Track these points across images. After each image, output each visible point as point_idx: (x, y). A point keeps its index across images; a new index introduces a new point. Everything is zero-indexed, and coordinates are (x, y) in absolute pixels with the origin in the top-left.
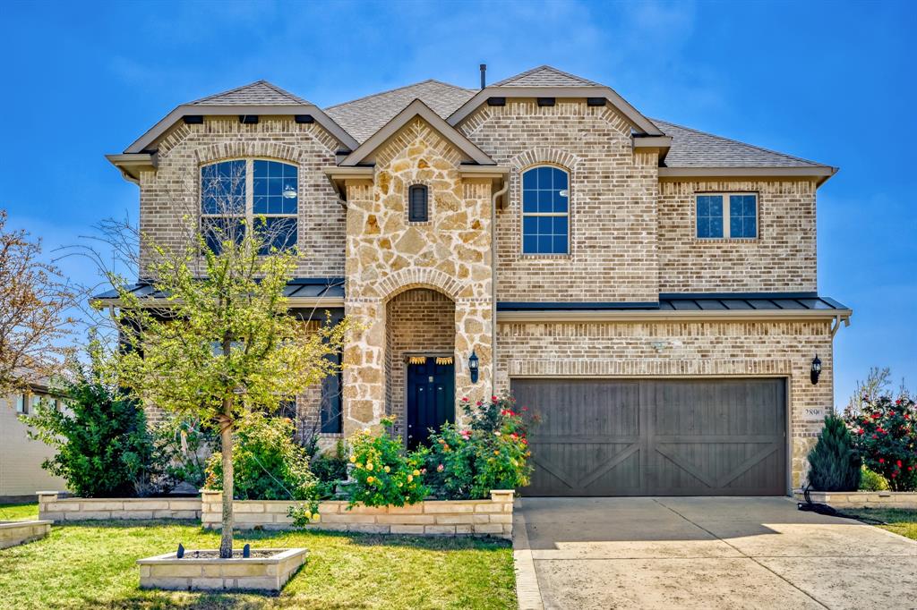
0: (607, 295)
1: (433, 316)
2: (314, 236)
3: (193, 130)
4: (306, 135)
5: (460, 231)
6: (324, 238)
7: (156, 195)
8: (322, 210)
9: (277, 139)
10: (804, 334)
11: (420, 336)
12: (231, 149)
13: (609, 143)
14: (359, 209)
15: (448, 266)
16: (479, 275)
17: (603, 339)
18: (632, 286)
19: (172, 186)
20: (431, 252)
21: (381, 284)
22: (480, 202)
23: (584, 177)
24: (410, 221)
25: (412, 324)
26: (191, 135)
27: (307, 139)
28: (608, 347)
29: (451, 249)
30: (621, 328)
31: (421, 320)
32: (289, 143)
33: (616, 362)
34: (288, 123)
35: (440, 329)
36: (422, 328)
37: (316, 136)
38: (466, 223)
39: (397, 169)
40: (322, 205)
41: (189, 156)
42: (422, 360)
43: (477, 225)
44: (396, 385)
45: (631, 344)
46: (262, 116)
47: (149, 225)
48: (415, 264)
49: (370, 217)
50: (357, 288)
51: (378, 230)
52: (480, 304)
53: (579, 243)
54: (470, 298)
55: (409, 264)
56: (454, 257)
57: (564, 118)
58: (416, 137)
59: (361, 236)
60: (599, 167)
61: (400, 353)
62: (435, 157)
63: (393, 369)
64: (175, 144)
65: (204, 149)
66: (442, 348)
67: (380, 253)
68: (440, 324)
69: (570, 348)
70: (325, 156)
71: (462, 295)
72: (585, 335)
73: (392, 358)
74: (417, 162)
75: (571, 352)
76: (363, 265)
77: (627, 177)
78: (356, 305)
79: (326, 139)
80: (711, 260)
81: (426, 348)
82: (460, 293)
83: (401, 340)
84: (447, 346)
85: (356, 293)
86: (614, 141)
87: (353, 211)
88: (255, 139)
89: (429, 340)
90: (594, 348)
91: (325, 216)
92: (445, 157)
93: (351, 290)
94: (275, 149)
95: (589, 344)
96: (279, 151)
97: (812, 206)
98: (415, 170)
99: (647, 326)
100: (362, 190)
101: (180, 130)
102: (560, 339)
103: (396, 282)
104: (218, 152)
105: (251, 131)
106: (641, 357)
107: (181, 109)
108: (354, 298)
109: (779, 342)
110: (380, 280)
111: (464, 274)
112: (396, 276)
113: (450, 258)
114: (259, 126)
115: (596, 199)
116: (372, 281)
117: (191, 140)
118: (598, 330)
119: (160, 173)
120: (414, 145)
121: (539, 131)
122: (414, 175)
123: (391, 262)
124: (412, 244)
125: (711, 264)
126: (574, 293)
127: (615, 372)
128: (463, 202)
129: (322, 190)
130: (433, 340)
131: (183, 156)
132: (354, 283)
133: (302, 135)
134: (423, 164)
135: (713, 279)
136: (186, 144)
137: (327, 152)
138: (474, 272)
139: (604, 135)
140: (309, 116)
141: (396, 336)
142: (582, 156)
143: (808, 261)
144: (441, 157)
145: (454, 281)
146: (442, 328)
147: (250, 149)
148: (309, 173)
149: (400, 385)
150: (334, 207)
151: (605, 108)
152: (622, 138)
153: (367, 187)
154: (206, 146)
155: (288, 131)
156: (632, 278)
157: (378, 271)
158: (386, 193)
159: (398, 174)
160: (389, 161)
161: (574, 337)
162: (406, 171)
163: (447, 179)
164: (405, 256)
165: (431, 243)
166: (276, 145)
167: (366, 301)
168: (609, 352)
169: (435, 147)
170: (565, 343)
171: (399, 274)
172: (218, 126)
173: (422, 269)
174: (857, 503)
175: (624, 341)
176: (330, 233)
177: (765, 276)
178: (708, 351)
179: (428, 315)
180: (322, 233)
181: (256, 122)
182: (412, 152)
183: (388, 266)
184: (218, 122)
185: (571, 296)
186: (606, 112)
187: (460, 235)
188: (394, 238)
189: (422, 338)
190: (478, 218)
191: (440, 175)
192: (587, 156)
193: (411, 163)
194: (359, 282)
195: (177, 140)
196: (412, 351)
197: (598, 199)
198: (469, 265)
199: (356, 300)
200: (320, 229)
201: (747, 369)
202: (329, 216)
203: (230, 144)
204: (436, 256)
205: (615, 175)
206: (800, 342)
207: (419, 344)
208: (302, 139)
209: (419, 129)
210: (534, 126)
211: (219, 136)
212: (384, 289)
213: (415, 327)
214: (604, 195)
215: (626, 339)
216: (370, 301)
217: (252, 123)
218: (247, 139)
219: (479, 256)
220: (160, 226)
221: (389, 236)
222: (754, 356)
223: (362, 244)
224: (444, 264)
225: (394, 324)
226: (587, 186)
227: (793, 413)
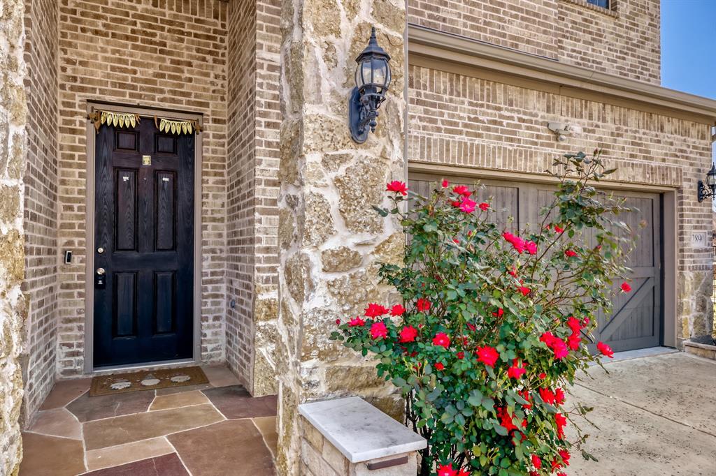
0: (493, 33)
1: (154, 35)
10: (692, 137)
11: (125, 71)
17: (488, 107)
18: (527, 27)
25: (108, 43)
28: (495, 122)
30: (514, 92)
31: (127, 38)
33: (505, 149)
35: (168, 63)
36: (131, 55)
42: (130, 120)
44: (70, 166)
45: (524, 121)
61: (78, 98)
63: (62, 130)
66: (173, 101)
68: (169, 53)
69: (442, 114)
72: (464, 96)
73: (60, 107)
75: (443, 122)
80: (572, 28)
81: (140, 96)
83: (81, 72)
84: (184, 99)
89: (146, 81)
90: (476, 120)
95: (469, 111)
99: (544, 95)
102: (426, 96)
106: (536, 144)
109: (672, 144)
118: (482, 90)
125: (572, 33)
126: (448, 16)
127: (504, 165)
130: (154, 82)
135: (574, 54)
141: (68, 61)
143: (654, 54)
146: (173, 62)
149: (80, 166)
156: (528, 12)
161: (447, 97)
168: (496, 130)
170: (434, 105)
175: (515, 115)
177: (620, 63)
178: (608, 146)
179: (145, 33)
185: (444, 20)
189: (130, 76)
196: (108, 98)
201: (645, 177)
206: (689, 146)
207: (122, 86)
213: (114, 52)
215: (518, 112)
222: (651, 159)
225: (64, 35)
227: (682, 239)
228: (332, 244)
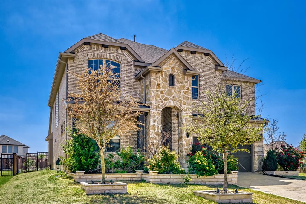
2: (126, 87)
3: (86, 47)
4: (123, 54)
5: (183, 90)
6: (129, 88)
7: (74, 68)
8: (128, 79)
9: (114, 54)
12: (99, 55)
13: (209, 67)
14: (154, 80)
15: (180, 101)
16: (189, 104)
19: (79, 66)
20: (175, 96)
21: (161, 105)
22: (189, 82)
23: (203, 77)
24: (169, 86)
26: (86, 49)
27: (123, 55)
29: (181, 96)
32: (118, 56)
34: (117, 49)
37: (126, 55)
38: (185, 88)
39: (165, 69)
40: (128, 77)
41: (85, 56)
43: (188, 89)
46: (109, 45)
47: (71, 79)
48: (171, 100)
49: (157, 83)
50: (154, 106)
51: (160, 88)
52: (189, 114)
53: (202, 96)
54: (186, 111)
55: (169, 100)
56: (182, 98)
57: (197, 58)
58: (171, 59)
59: (155, 89)
60: (207, 74)
62: (176, 67)
64: (80, 51)
65: (90, 54)
67: (161, 95)
70: (129, 61)
71: (184, 110)
74: (171, 68)
76: (156, 99)
77: (214, 78)
78: (154, 111)
79: (129, 56)
82: (183, 109)
85: (153, 107)
86: (211, 67)
87: (152, 81)
88: (107, 53)
91: (129, 81)
92: (179, 67)
93: (152, 106)
94: (113, 57)
96: (115, 58)
97: (254, 91)
98: (170, 70)
100: (155, 74)
101: (82, 47)
103: (165, 105)
104: (95, 56)
105: (106, 50)
107: (84, 39)
108: (153, 109)
110: (161, 104)
111: (185, 104)
112: (165, 103)
113: (181, 99)
114: (108, 49)
115: (206, 83)
116: (158, 104)
117: (86, 50)
119: (75, 61)
120: (170, 62)
121: (191, 61)
122: (170, 72)
123: (164, 98)
124: (170, 93)
128: (184, 81)
129: (128, 72)
131: (83, 56)
132: (153, 105)
133: (122, 53)
134: (173, 68)
136: (84, 52)
137: (130, 60)
138: (187, 103)
139: (208, 64)
140: (126, 48)
142: (203, 70)
143: (253, 106)
144: (178, 67)
145: (182, 106)
147: (105, 56)
148: (124, 66)
150: (132, 78)
151: (208, 57)
152: (213, 66)
153: (157, 74)
154: (91, 53)
155: (117, 51)
157: (160, 101)
158: (162, 76)
159: (165, 71)
160: (163, 66)
162: (168, 70)
163: (179, 74)
164: (168, 97)
165: (175, 93)
166: (114, 56)
167: (157, 110)
169: (176, 63)
171: (166, 102)
172: (95, 47)
173: (173, 101)
174: (281, 174)
176: (131, 87)
180: (128, 87)
181: (107, 47)
182: (170, 64)
183: (163, 100)
184: (95, 46)
186: (209, 58)
187: (183, 92)
188: (165, 91)
190: (188, 87)
191: (178, 72)
192: (204, 70)
193: (169, 67)
194: (154, 104)
195: (81, 50)
197: (207, 84)
198: (186, 101)
199: (154, 110)
200: (128, 85)
202: (130, 81)
203: (99, 54)
204: (177, 98)
205: (211, 77)
208: (122, 55)
209: (172, 57)
210: (189, 60)
211: (95, 50)
212: (162, 107)
214: (208, 82)
216: (158, 110)
217: (106, 47)
218: (104, 53)
219: (188, 98)
220: (75, 79)
221: (163, 90)
223: (155, 92)
224: (179, 100)
226: (204, 79)
227: (254, 149)
228: (185, 148)
